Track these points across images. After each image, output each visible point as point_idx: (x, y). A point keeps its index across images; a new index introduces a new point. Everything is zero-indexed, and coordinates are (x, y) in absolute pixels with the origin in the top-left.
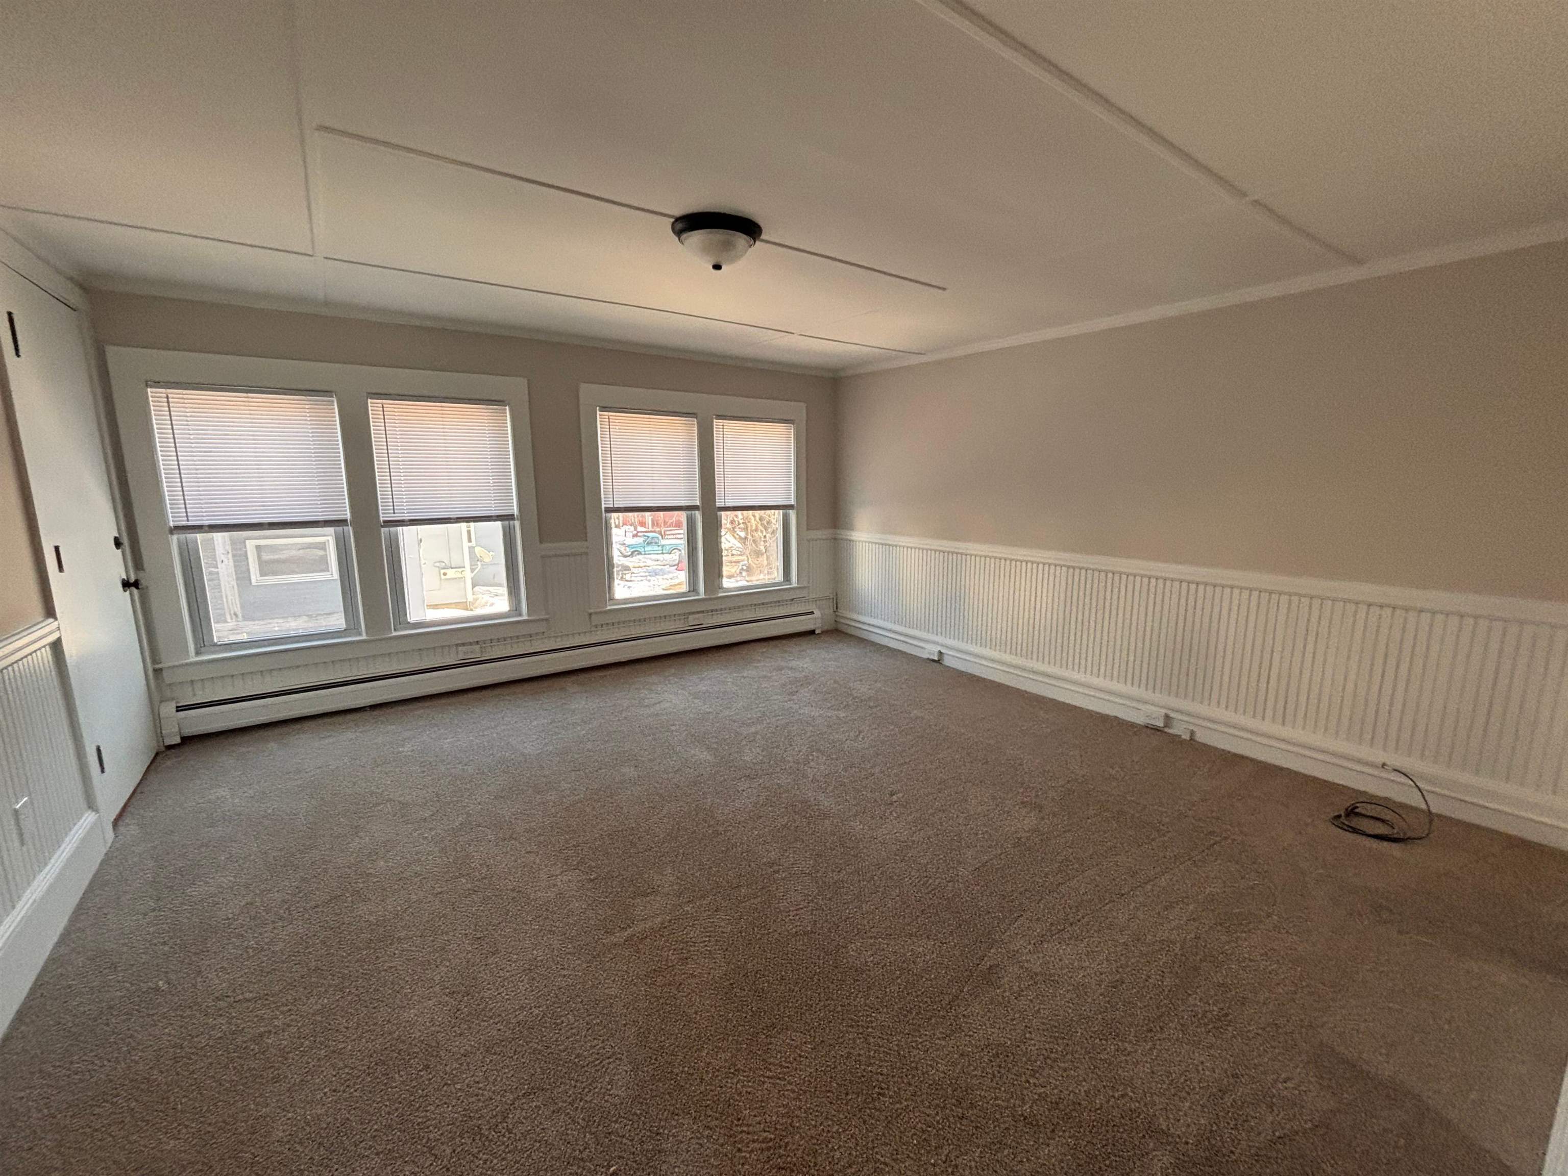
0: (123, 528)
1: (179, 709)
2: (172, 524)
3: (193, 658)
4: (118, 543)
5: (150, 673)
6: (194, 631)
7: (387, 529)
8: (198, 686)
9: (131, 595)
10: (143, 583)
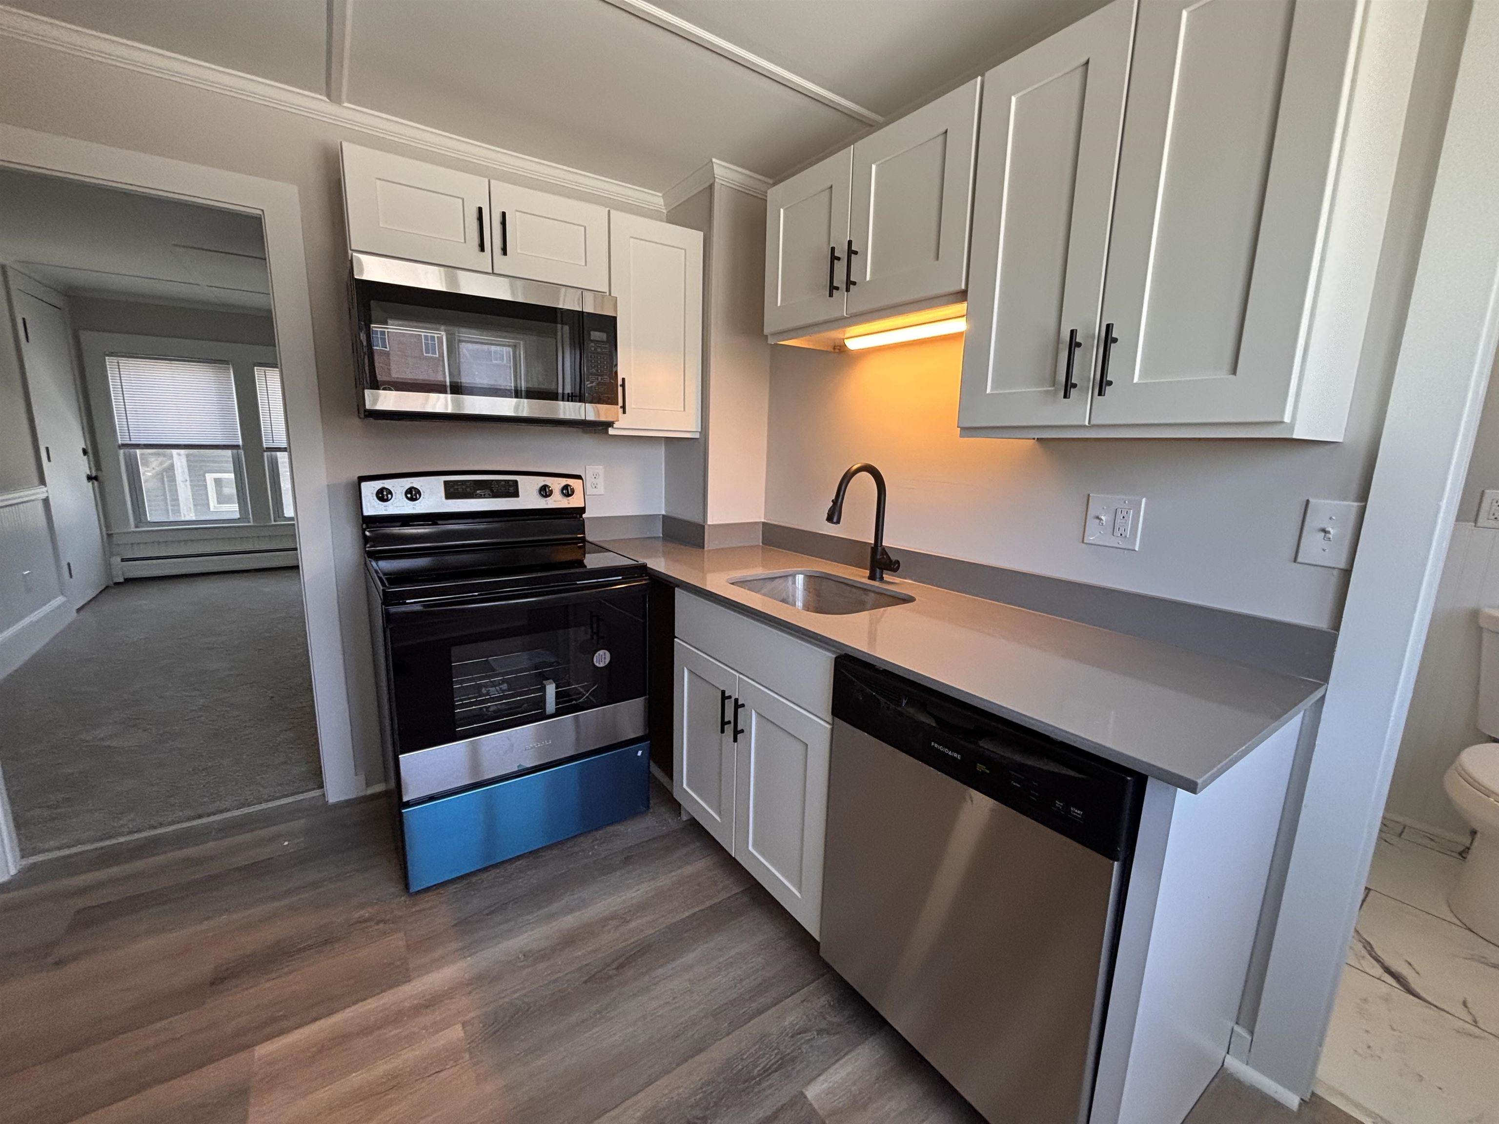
0: (88, 442)
1: (123, 560)
2: (120, 442)
3: (133, 529)
4: (85, 452)
5: (105, 536)
6: (134, 512)
7: (269, 453)
8: (135, 546)
9: (93, 484)
10: (100, 479)
